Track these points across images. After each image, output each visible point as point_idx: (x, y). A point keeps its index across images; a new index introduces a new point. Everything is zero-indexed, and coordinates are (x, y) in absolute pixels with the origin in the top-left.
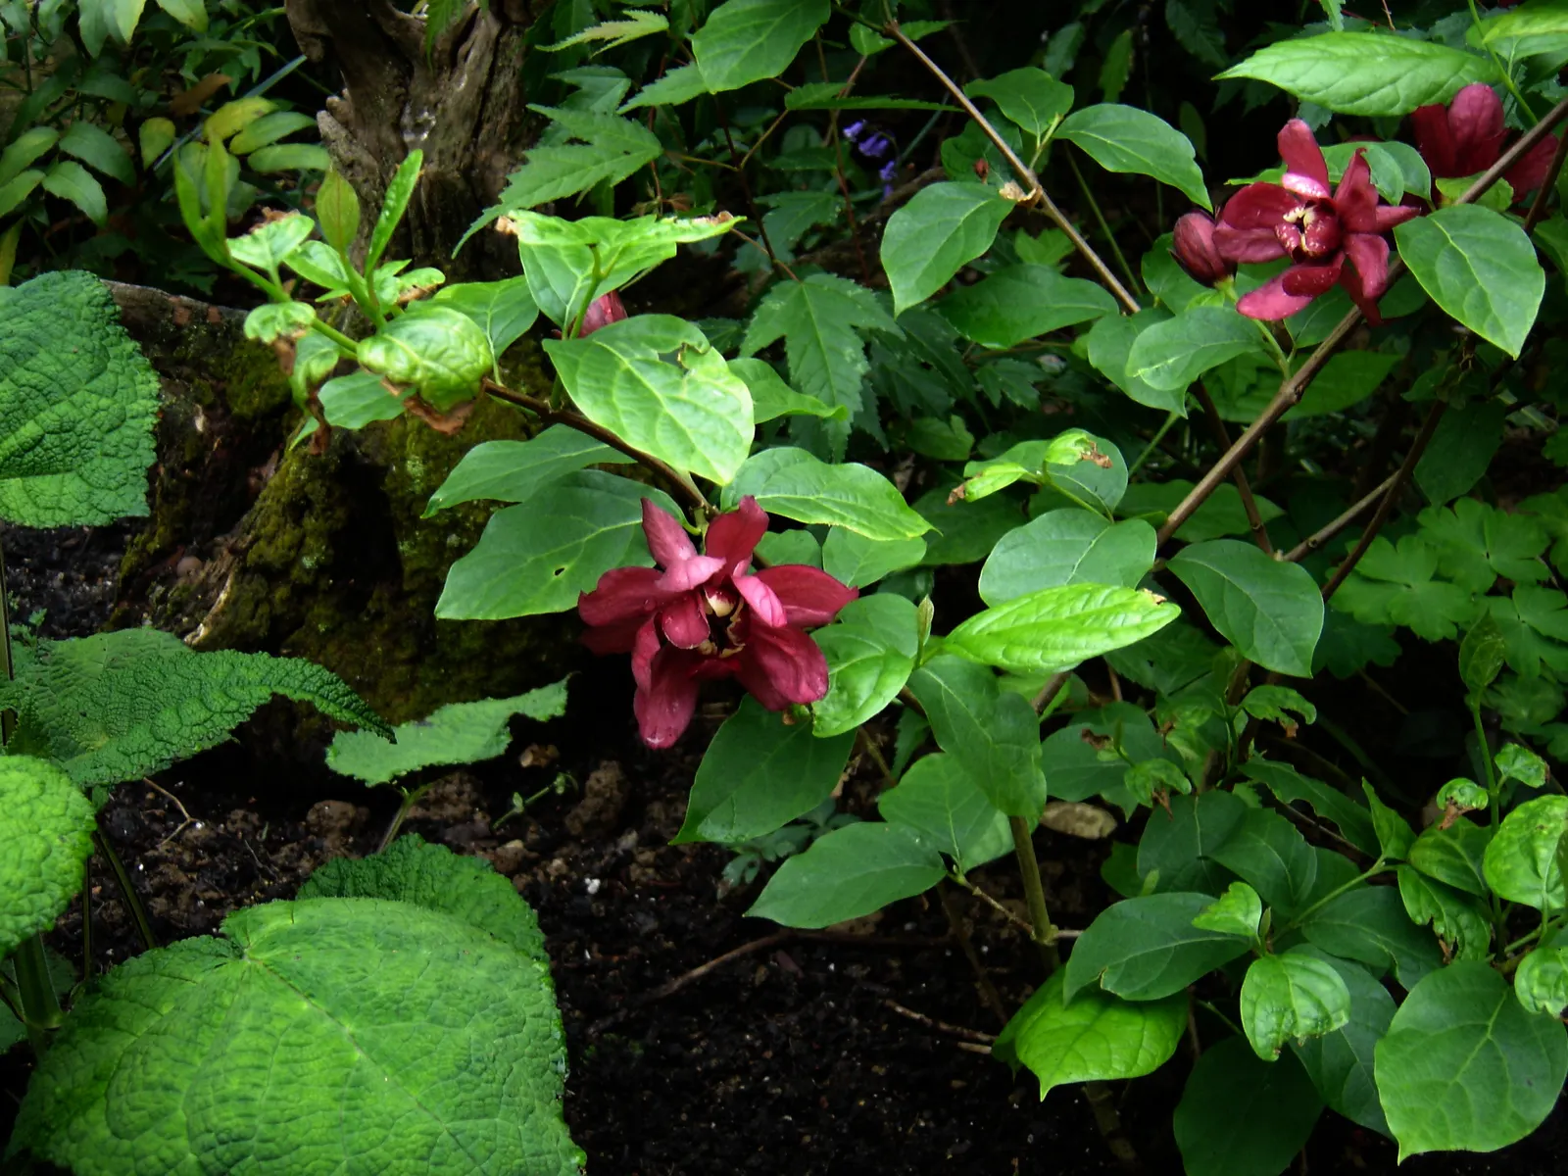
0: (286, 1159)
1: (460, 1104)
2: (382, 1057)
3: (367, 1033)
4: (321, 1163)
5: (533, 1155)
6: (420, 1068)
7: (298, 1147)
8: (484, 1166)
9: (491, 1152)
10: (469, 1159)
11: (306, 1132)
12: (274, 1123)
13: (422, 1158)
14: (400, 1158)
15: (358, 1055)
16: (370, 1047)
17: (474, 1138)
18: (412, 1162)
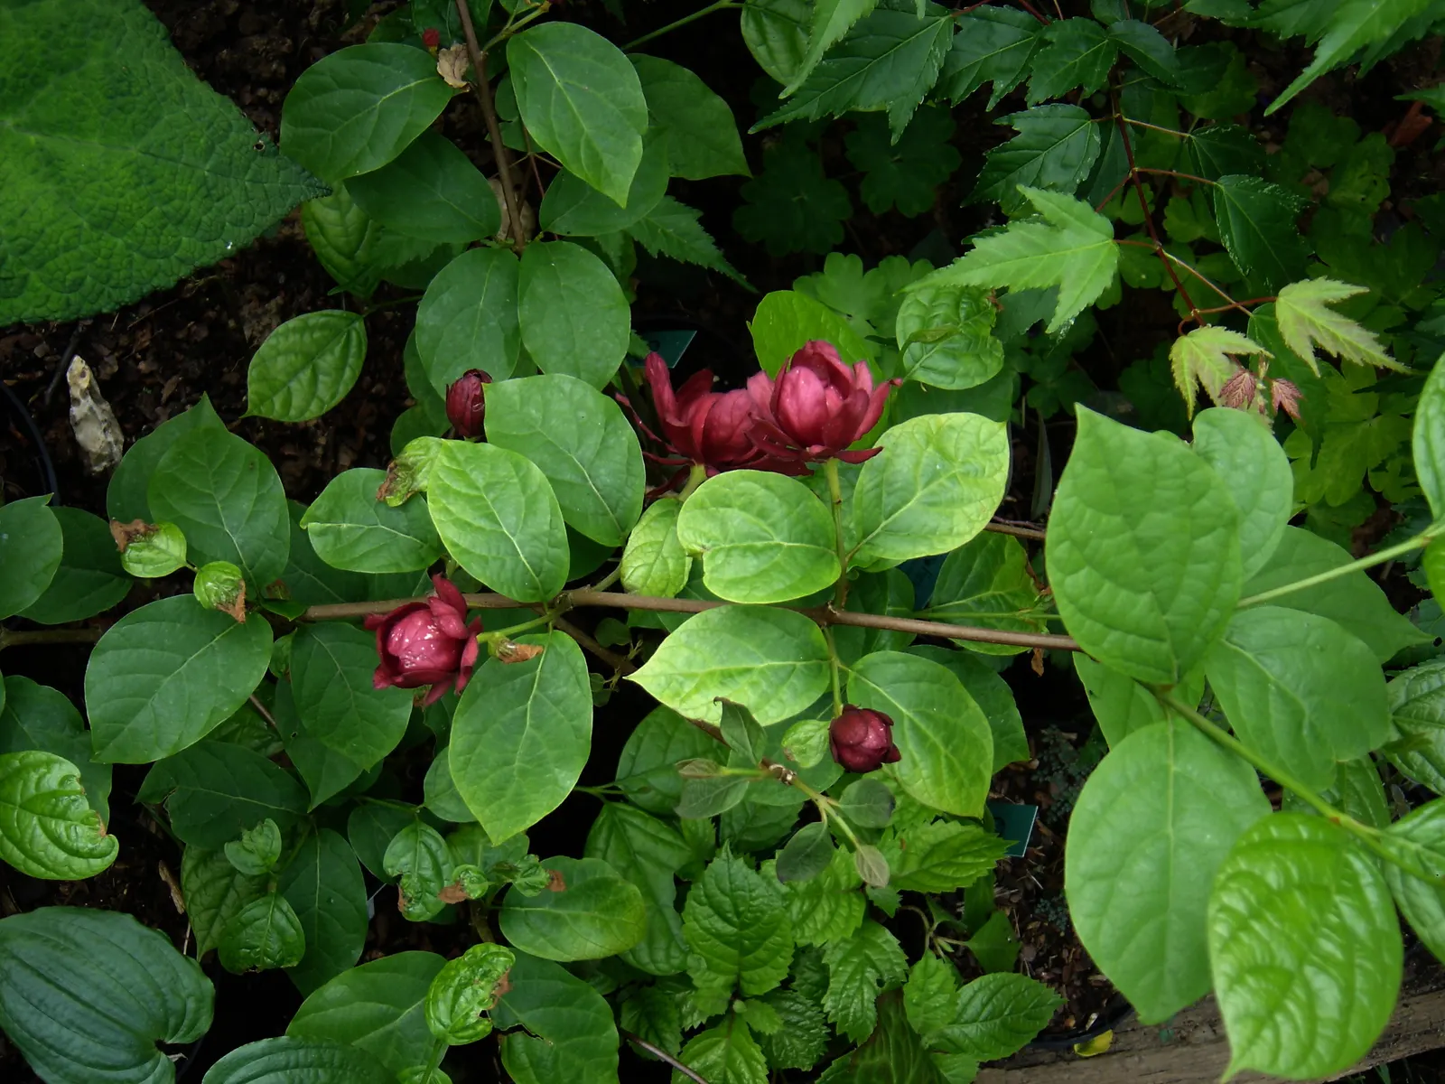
0: (39, 244)
1: (134, 125)
2: (51, 128)
3: (24, 117)
4: (67, 234)
5: (208, 128)
6: (84, 118)
7: (42, 231)
8: (183, 160)
9: (180, 147)
10: (170, 163)
11: (41, 217)
12: (12, 223)
13: (138, 185)
14: (122, 195)
15: (33, 138)
16: (35, 126)
17: (162, 145)
18: (133, 192)
